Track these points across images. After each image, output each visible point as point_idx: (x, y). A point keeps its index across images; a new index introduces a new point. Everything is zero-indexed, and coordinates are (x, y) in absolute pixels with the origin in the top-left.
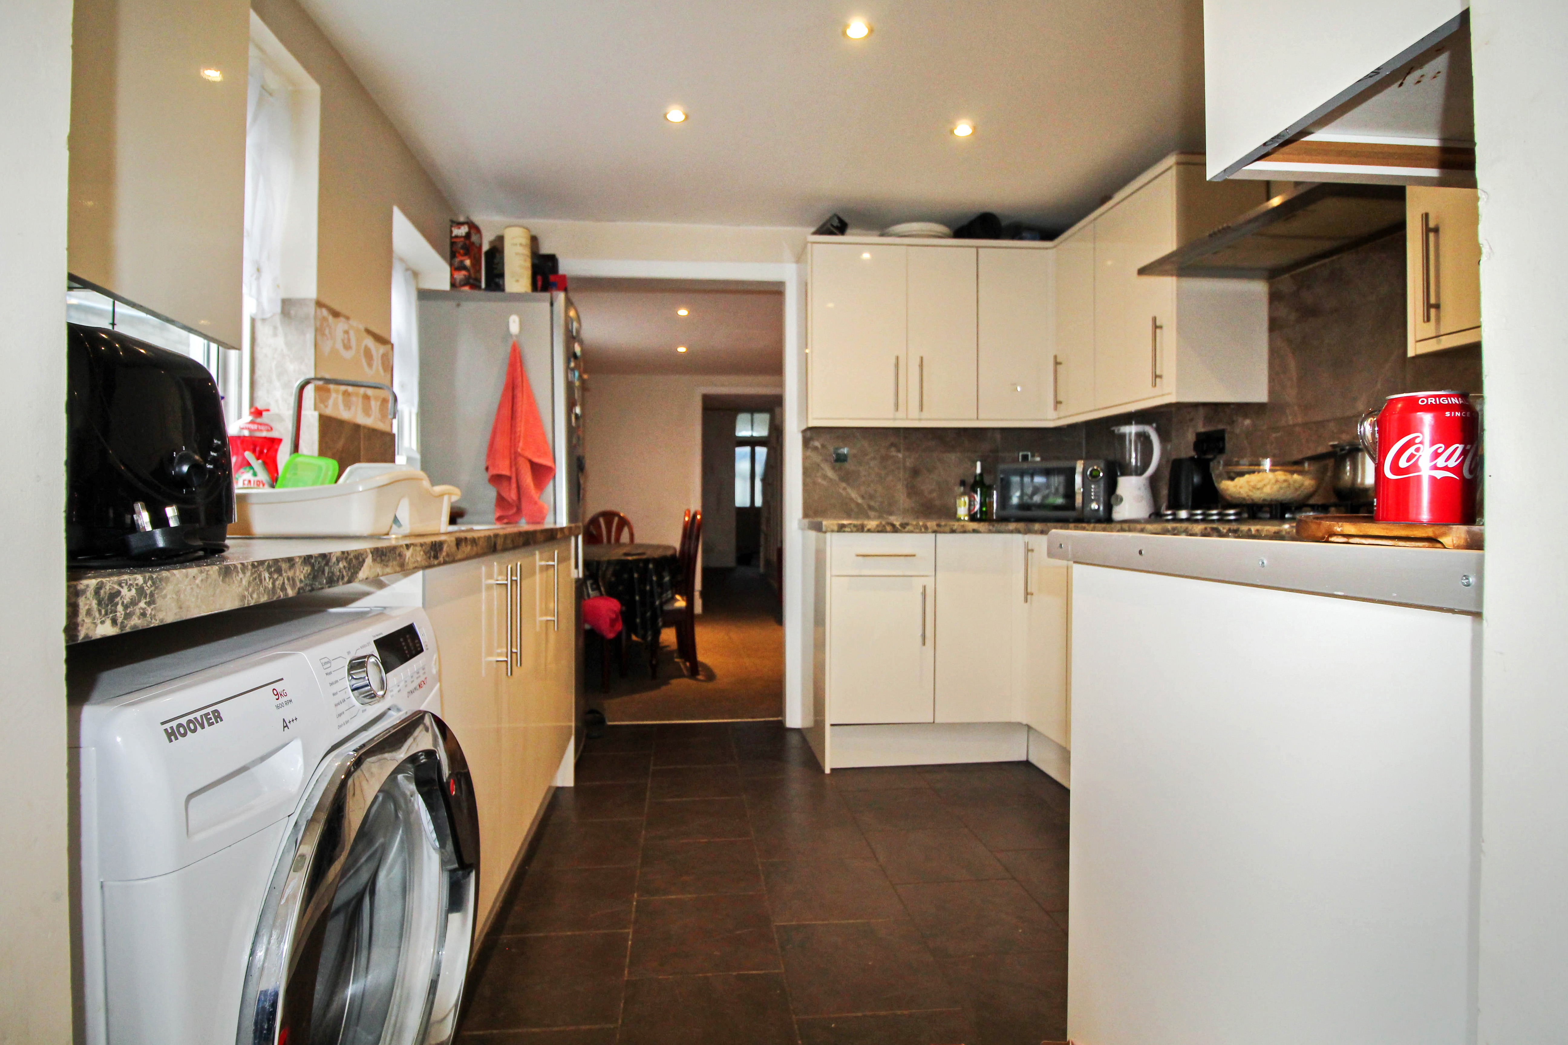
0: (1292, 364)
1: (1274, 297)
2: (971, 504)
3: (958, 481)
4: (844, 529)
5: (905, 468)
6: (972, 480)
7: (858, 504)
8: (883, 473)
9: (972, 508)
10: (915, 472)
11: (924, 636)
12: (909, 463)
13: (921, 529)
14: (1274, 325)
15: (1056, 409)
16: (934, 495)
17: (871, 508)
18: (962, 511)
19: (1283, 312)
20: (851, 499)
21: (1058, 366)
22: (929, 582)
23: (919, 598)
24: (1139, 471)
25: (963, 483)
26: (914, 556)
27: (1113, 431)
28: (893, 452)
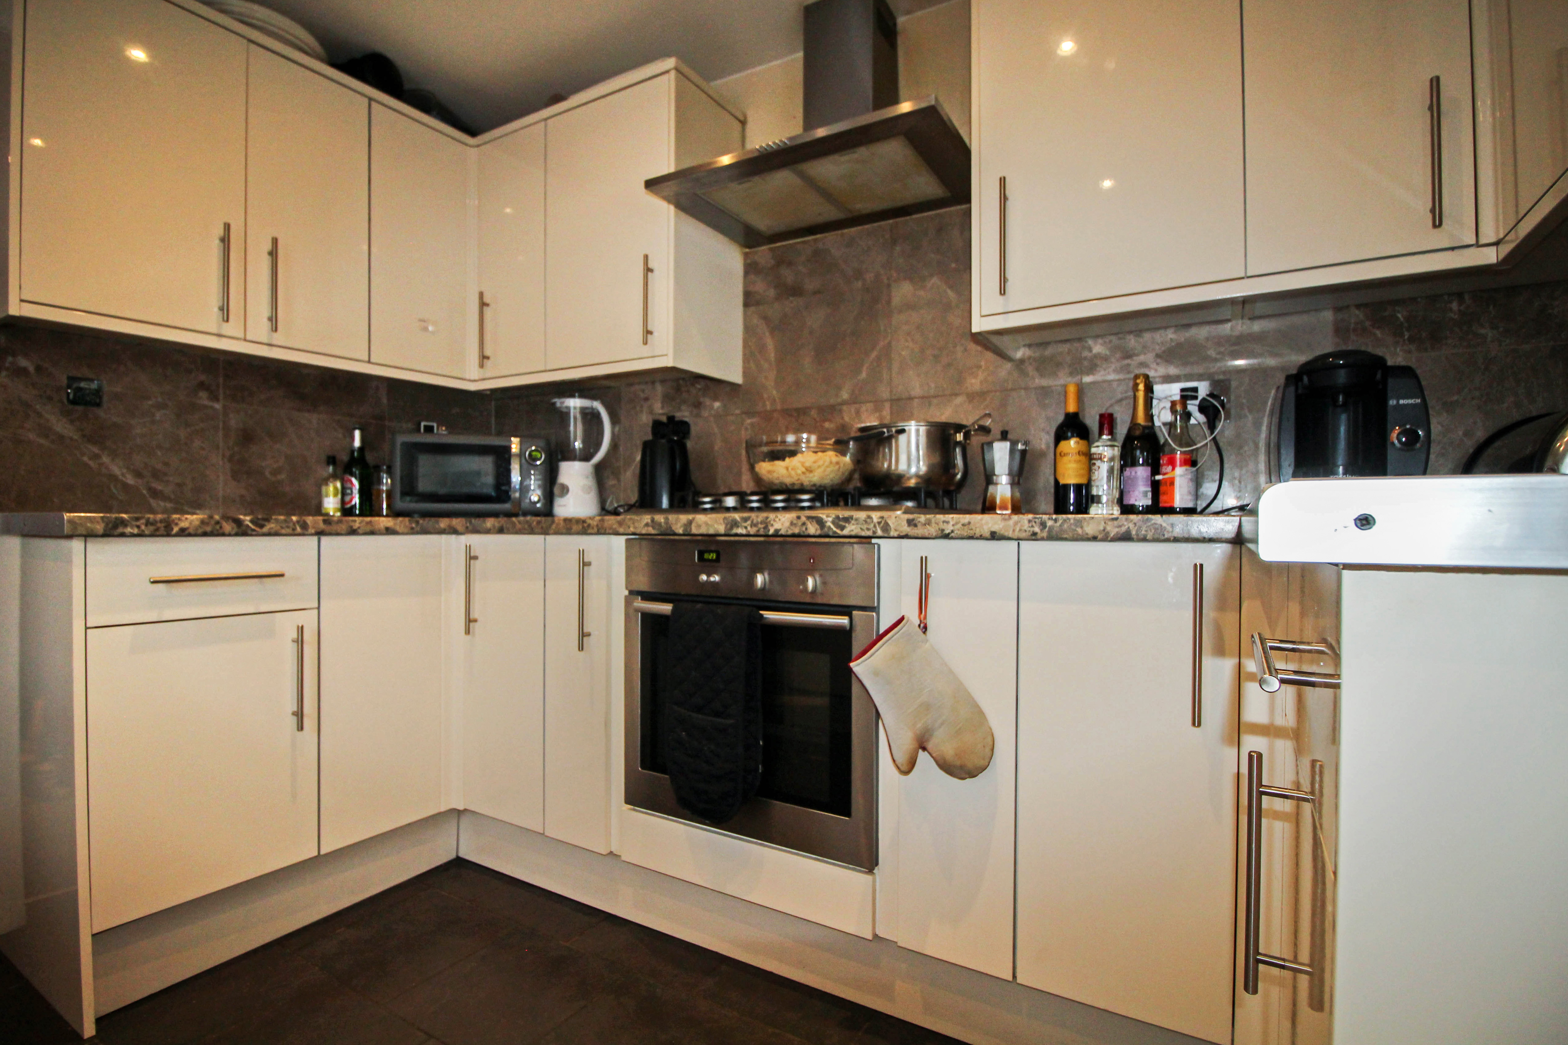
0: (770, 343)
1: (750, 268)
2: (344, 492)
3: (323, 457)
4: (121, 530)
5: (227, 429)
6: (345, 458)
7: (125, 487)
8: (182, 434)
9: (347, 499)
10: (247, 437)
11: (299, 714)
12: (234, 421)
13: (294, 529)
14: (750, 300)
15: (482, 366)
16: (282, 476)
17: (155, 493)
18: (331, 504)
19: (760, 286)
20: (113, 478)
21: (485, 308)
22: (308, 620)
23: (290, 650)
24: (586, 457)
25: (331, 460)
26: (282, 575)
27: (554, 404)
28: (203, 398)
